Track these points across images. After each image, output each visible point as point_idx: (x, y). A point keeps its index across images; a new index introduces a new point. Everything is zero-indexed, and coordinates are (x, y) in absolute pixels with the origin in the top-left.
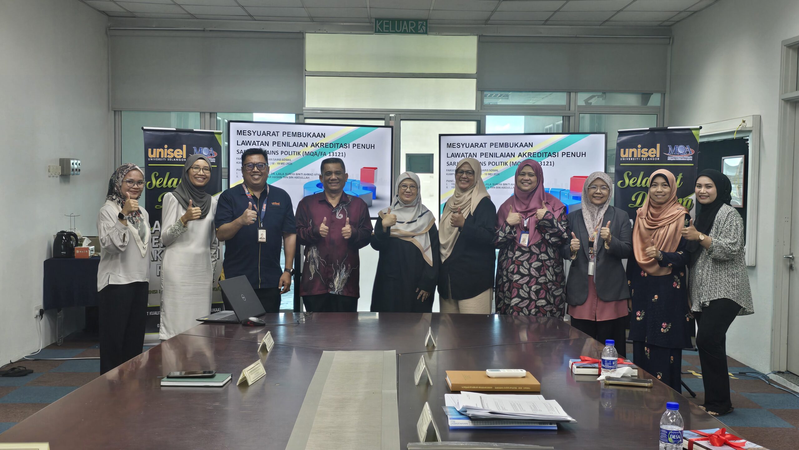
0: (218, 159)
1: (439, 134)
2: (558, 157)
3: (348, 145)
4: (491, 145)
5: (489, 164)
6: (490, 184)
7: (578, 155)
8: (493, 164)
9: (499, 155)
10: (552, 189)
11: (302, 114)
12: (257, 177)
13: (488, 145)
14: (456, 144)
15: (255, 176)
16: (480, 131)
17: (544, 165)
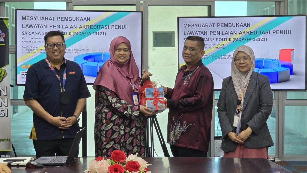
0: (6, 39)
1: (178, 17)
2: (270, 34)
3: (108, 26)
4: (218, 25)
5: (217, 40)
6: (218, 56)
7: (285, 33)
8: (220, 40)
9: (224, 33)
10: (265, 59)
11: (71, 2)
12: (56, 54)
13: (216, 25)
14: (191, 25)
15: (56, 53)
16: (211, 15)
17: (259, 40)
